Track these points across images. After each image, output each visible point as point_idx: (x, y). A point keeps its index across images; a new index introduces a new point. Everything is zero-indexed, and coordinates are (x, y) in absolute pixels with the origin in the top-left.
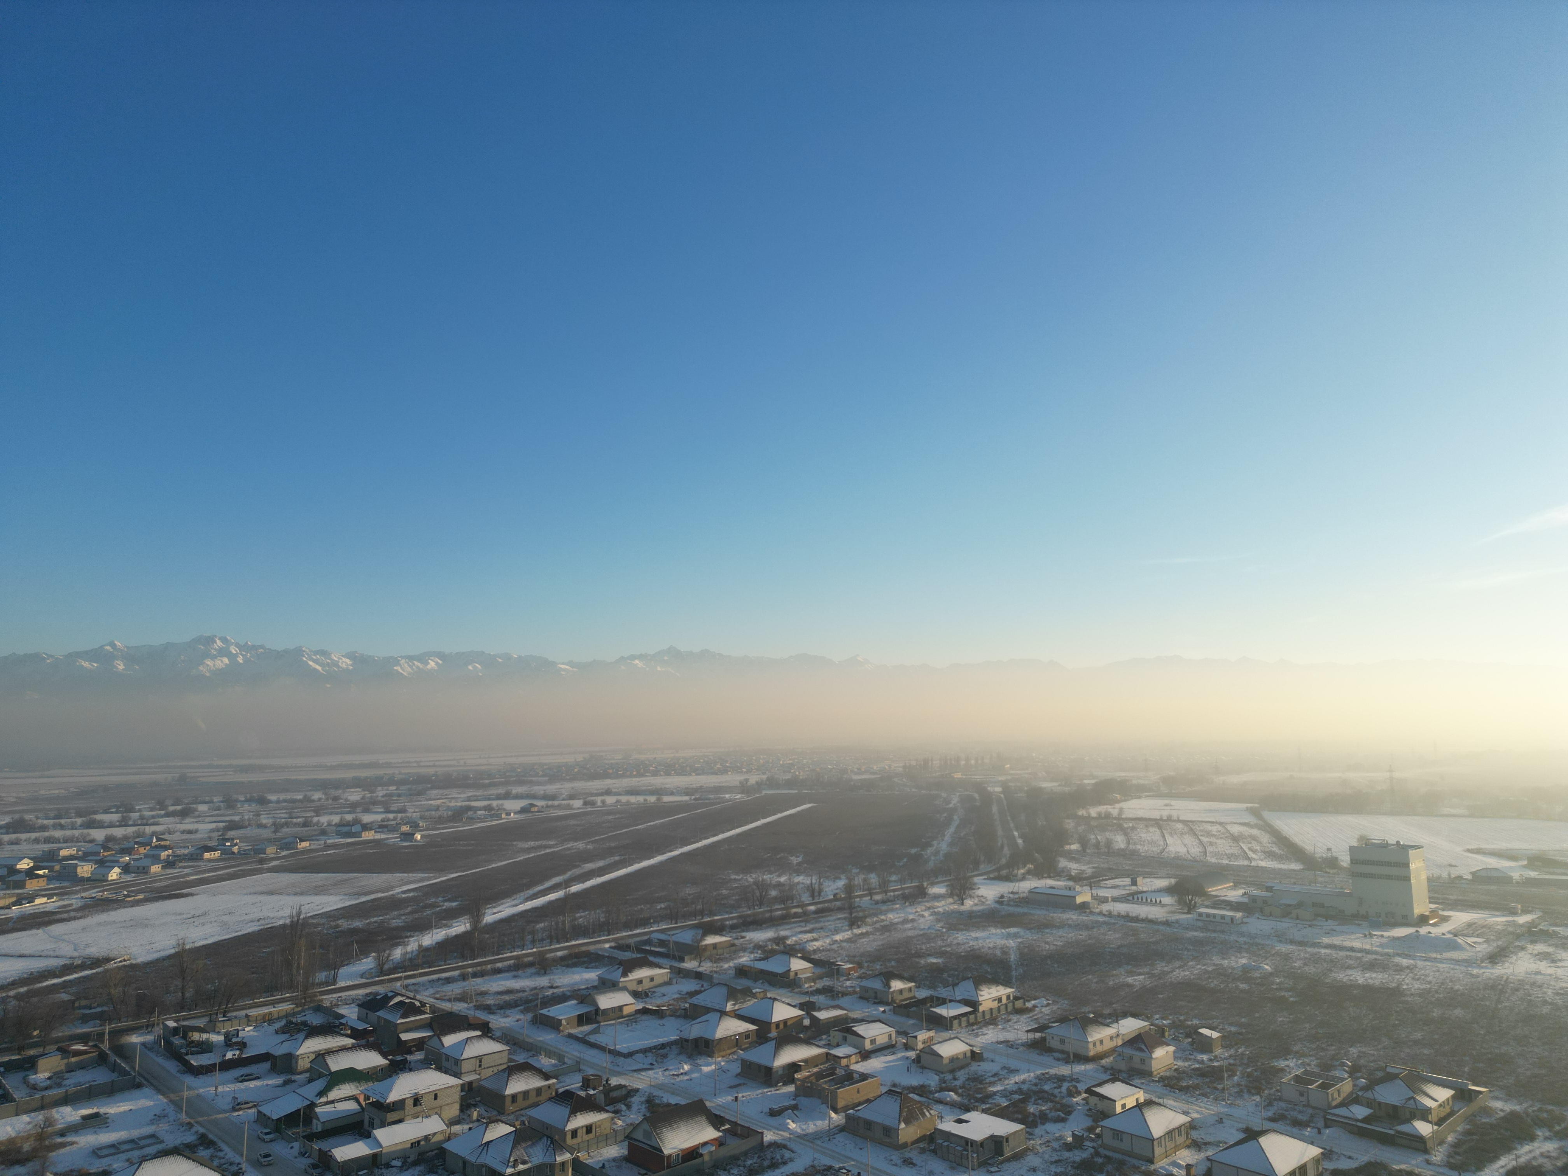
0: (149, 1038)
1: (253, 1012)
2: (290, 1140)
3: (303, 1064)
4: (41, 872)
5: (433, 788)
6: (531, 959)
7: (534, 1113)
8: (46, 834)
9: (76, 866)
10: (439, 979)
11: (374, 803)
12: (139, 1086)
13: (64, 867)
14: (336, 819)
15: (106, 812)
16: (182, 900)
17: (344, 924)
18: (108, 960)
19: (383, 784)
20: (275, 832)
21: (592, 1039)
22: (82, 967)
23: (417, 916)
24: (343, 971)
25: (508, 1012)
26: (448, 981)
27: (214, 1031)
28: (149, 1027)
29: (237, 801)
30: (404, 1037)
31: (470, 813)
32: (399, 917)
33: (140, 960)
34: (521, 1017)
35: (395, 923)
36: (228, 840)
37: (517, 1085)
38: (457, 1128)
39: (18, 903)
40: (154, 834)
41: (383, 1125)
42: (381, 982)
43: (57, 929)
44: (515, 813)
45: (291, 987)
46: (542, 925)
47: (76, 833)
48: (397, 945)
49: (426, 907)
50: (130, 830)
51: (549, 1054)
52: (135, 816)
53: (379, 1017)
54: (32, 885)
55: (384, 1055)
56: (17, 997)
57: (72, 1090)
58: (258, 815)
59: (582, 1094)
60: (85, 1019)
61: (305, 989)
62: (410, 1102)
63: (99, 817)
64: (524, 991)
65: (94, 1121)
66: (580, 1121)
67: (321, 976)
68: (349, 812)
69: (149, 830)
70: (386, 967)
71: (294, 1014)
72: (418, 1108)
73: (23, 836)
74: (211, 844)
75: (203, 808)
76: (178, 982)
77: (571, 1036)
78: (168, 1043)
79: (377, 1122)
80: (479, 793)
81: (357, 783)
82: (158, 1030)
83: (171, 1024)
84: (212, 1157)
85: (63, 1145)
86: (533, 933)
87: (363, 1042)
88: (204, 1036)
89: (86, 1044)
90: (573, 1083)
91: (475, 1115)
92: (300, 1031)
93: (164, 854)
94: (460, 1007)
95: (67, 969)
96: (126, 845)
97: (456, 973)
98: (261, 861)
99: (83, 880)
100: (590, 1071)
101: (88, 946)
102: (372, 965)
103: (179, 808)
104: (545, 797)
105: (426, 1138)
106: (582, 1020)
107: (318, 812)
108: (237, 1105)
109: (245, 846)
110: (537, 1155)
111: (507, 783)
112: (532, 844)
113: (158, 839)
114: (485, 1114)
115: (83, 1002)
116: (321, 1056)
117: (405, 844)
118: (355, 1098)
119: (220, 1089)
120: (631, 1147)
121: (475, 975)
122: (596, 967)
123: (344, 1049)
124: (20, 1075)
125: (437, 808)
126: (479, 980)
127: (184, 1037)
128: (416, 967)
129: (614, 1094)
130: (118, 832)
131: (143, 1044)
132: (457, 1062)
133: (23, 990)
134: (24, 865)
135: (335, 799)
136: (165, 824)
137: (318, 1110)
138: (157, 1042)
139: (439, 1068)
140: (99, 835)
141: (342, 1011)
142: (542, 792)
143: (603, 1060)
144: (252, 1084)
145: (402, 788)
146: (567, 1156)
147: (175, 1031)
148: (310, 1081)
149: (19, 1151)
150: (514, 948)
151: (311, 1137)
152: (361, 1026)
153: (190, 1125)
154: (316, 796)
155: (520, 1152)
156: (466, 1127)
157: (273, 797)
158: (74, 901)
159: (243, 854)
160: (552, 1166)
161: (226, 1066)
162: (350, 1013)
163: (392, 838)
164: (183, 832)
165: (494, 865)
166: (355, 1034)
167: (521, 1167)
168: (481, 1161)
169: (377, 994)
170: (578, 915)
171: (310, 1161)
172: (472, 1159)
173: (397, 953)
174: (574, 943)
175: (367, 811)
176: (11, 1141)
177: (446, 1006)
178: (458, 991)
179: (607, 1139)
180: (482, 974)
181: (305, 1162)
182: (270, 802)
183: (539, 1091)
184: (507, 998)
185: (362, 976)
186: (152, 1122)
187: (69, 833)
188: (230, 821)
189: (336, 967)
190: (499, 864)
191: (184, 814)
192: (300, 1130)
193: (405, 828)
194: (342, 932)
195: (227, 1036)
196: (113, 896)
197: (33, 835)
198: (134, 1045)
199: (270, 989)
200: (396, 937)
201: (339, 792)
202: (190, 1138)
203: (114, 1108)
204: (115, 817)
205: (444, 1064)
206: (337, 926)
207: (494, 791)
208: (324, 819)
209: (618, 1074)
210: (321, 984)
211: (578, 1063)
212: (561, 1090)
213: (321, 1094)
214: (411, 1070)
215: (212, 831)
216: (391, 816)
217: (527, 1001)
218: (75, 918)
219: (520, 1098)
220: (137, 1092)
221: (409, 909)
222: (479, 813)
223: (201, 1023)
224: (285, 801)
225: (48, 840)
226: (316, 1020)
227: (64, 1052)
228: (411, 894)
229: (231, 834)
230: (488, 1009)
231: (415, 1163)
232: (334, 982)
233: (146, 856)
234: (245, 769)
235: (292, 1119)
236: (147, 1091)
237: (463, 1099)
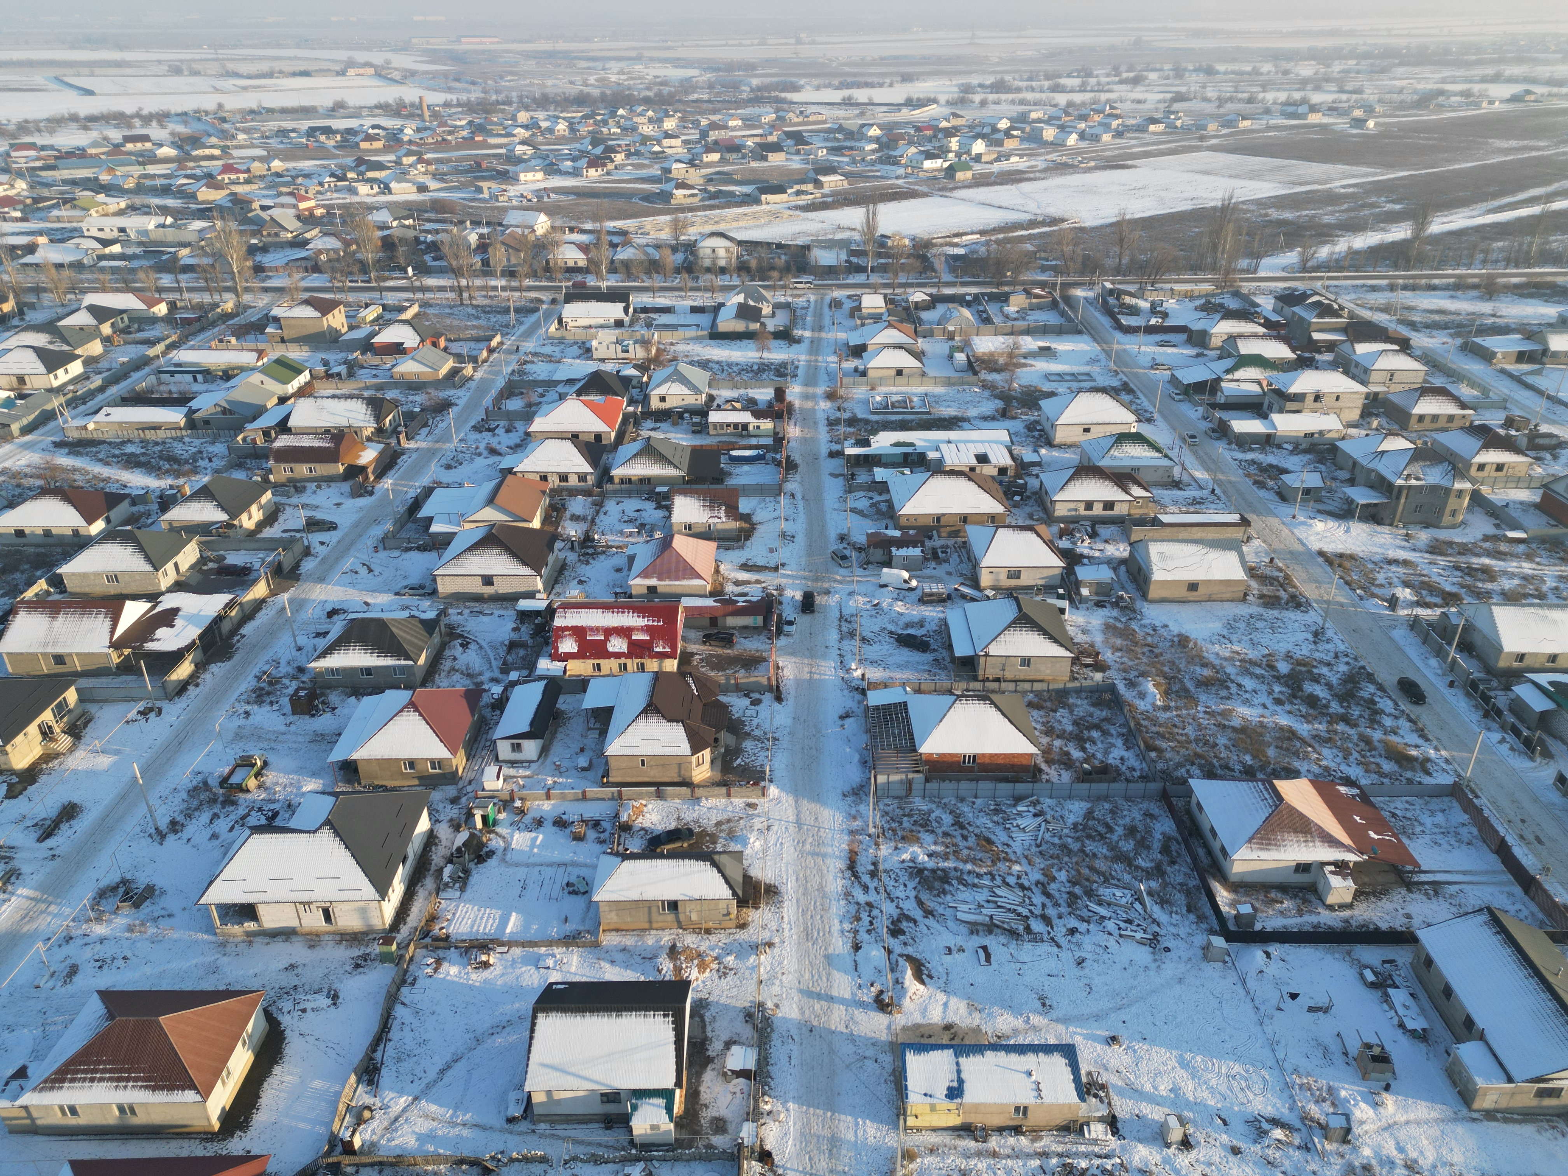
0: (1091, 294)
1: (1177, 287)
2: (1196, 404)
3: (1216, 342)
4: (1015, 133)
5: (1401, 64)
6: (1476, 280)
7: (1441, 437)
8: (1021, 96)
9: (1042, 129)
10: (1363, 286)
11: (1327, 80)
12: (1080, 332)
13: (1033, 130)
14: (1282, 96)
15: (1069, 76)
16: (1126, 171)
17: (1274, 214)
18: (1063, 220)
19: (1341, 58)
20: (1219, 107)
21: (1530, 379)
22: (1043, 224)
23: (1352, 214)
24: (1266, 261)
25: (1435, 332)
26: (1374, 289)
27: (1142, 297)
28: (1091, 284)
29: (1185, 70)
30: (1316, 336)
31: (1440, 99)
32: (1332, 213)
33: (1088, 224)
34: (1449, 340)
35: (1328, 219)
36: (1173, 113)
37: (1427, 406)
38: (1353, 431)
39: (997, 160)
40: (1108, 101)
41: (1281, 411)
42: (1302, 279)
43: (1026, 186)
44: (1501, 102)
45: (1214, 269)
46: (1500, 244)
47: (1044, 96)
48: (1325, 243)
49: (1364, 206)
50: (1087, 96)
51: (1472, 384)
52: (1092, 81)
53: (1294, 313)
54: (1010, 144)
55: (1293, 349)
56: (997, 242)
57: (1033, 324)
58: (1204, 87)
59: (1502, 432)
60: (1044, 269)
61: (1227, 273)
62: (1310, 399)
63: (1063, 81)
64: (1458, 314)
65: (1046, 352)
66: (1492, 457)
67: (1244, 263)
68: (1299, 90)
69: (1104, 97)
70: (1309, 264)
71: (1213, 295)
72: (1318, 405)
73: (1003, 97)
74: (1158, 116)
75: (1153, 76)
76: (1117, 249)
77: (1503, 371)
78: (1105, 302)
79: (1276, 407)
80: (1460, 73)
81: (1313, 55)
82: (1098, 289)
83: (1109, 285)
84: (1131, 402)
85: (1025, 365)
86: (1486, 252)
87: (1274, 333)
88: (1134, 301)
89: (1043, 290)
90: (1495, 420)
91: (1375, 424)
92: (1216, 311)
93: (1115, 123)
94: (1380, 318)
95: (1032, 224)
96: (1084, 111)
97: (1384, 282)
98: (1202, 138)
99: (1046, 143)
100: (1517, 412)
101: (1048, 205)
102: (1295, 260)
103: (1132, 75)
104: (1551, 82)
105: (1321, 433)
106: (1521, 357)
107: (1264, 87)
108: (1155, 366)
109: (1188, 121)
110: (1434, 476)
111: (1500, 61)
112: (1513, 143)
113: (1112, 108)
114: (1386, 426)
115: (1043, 255)
116: (1232, 338)
117: (1355, 131)
118: (1259, 382)
119: (1143, 348)
120: (1545, 497)
121: (1405, 288)
122: (1559, 303)
123: (1255, 336)
124: (999, 305)
125: (1401, 91)
126: (1408, 294)
127: (1118, 299)
128: (1341, 269)
129: (1541, 441)
130: (1078, 98)
131: (1086, 298)
132: (1366, 371)
133: (1001, 236)
134: (1003, 124)
135: (1286, 72)
136: (1120, 91)
137: (1223, 384)
138: (1096, 299)
139: (1346, 373)
140: (1062, 99)
141: (1258, 300)
142: (1548, 75)
143: (1538, 405)
144: (1170, 350)
145: (1364, 62)
146: (1467, 486)
147: (1111, 292)
148: (1220, 358)
149: (996, 362)
150: (1458, 265)
151: (1214, 406)
152: (1275, 318)
153: (1116, 373)
154: (1266, 68)
155: (1415, 468)
156: (1364, 432)
157: (1221, 68)
158: (1039, 163)
159: (1186, 129)
160: (1448, 491)
161: (1150, 330)
162: (1266, 304)
163: (1340, 124)
164: (1133, 101)
165: (1457, 167)
166: (1268, 324)
167: (1413, 482)
168: (1372, 466)
169: (1296, 290)
170: (1552, 238)
171: (1211, 425)
172: (1364, 462)
173: (1324, 252)
174: (1537, 270)
175: (1318, 88)
176: (991, 354)
177: (1366, 314)
178: (1382, 301)
179: (1518, 482)
180: (1414, 288)
181: (1205, 425)
182: (1217, 73)
183: (1451, 418)
184: (1437, 317)
185: (1283, 270)
186: (1088, 364)
187: (1038, 96)
188: (1177, 93)
189: (1259, 256)
190: (1463, 166)
191: (1136, 81)
192: (1205, 397)
193: (1358, 113)
194: (1271, 221)
195: (1153, 304)
196: (1070, 162)
197: (1011, 96)
198: (1077, 298)
199: (1195, 268)
200: (1325, 234)
201: (1289, 65)
202: (1115, 383)
203: (1062, 345)
204: (1075, 82)
205: (1353, 369)
206: (1266, 215)
207: (1478, 72)
208: (1270, 96)
209: (1553, 422)
210: (1242, 271)
211: (1505, 401)
212: (1477, 423)
213: (1228, 371)
214: (1317, 368)
215: (1159, 102)
216: (1344, 97)
217: (1460, 325)
218: (1039, 179)
219: (1427, 420)
220: (1078, 337)
221: (1346, 206)
222: (1453, 99)
223: (1132, 288)
224: (1233, 72)
225: (1022, 102)
226: (1233, 304)
227: (1028, 292)
228: (1351, 190)
229: (1176, 106)
230: (1413, 326)
231: (1306, 451)
232: (1255, 271)
233: (1100, 124)
234: (1197, 34)
235: (1199, 387)
236: (1086, 337)
237: (1365, 406)
